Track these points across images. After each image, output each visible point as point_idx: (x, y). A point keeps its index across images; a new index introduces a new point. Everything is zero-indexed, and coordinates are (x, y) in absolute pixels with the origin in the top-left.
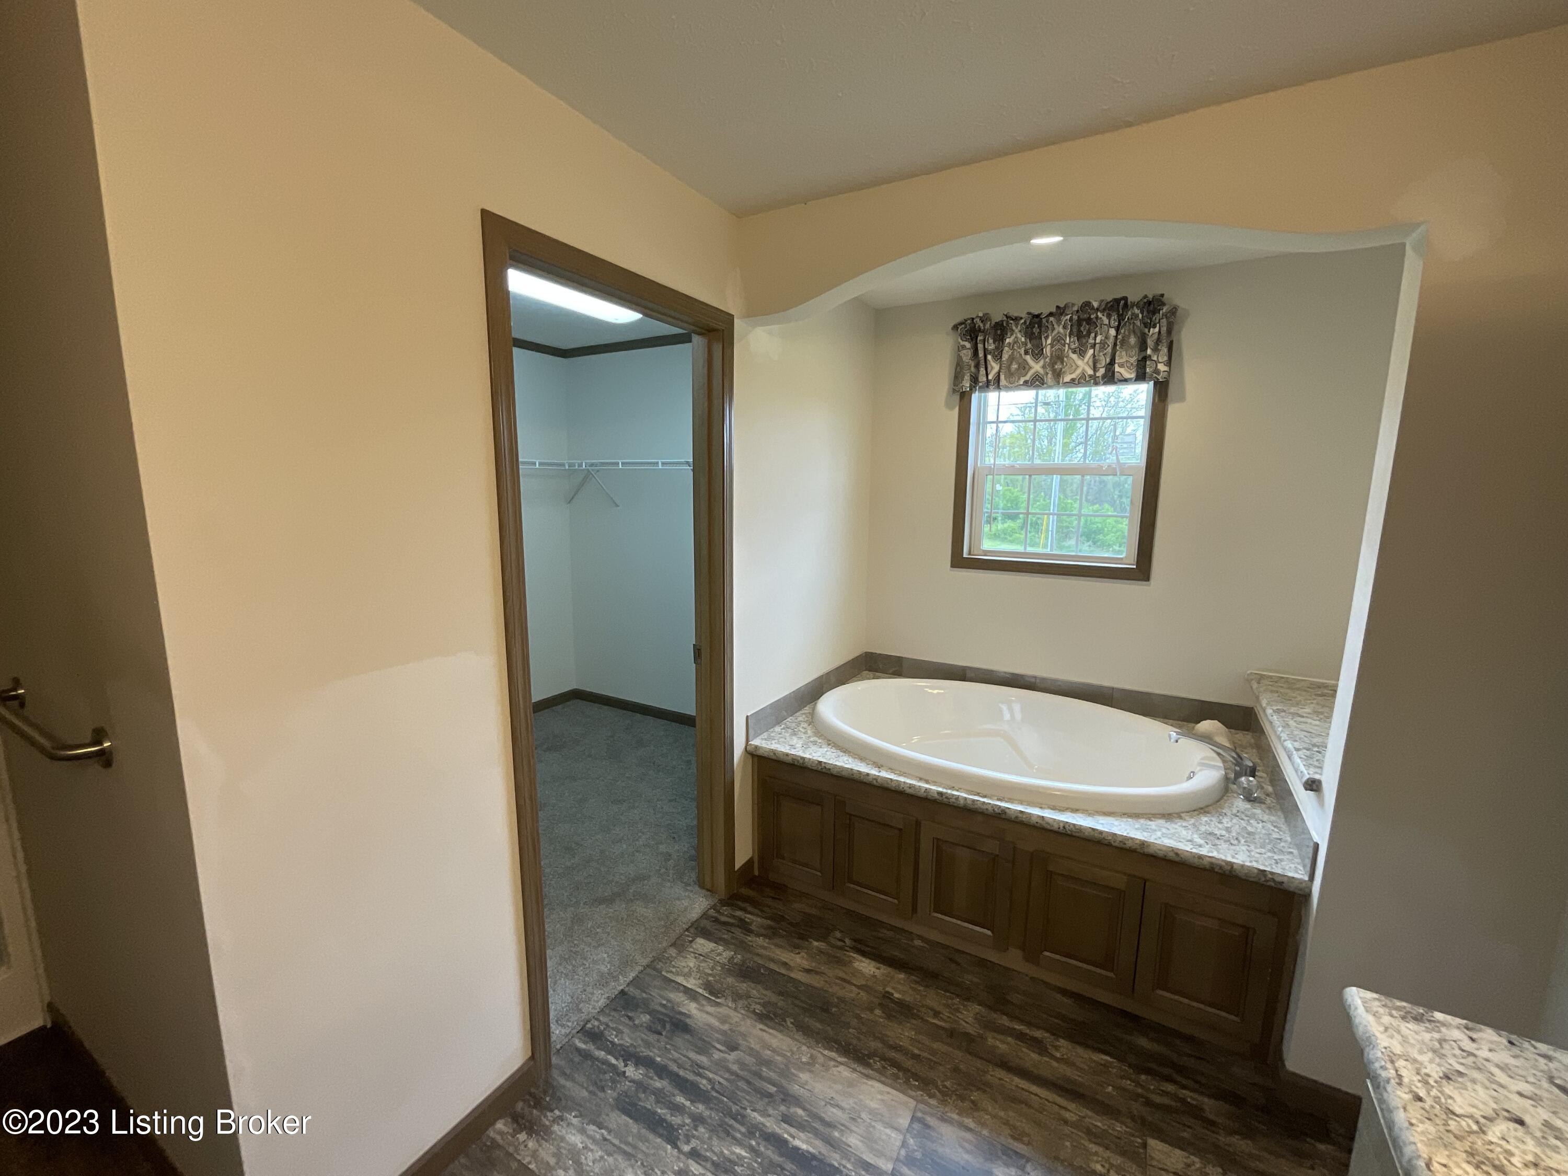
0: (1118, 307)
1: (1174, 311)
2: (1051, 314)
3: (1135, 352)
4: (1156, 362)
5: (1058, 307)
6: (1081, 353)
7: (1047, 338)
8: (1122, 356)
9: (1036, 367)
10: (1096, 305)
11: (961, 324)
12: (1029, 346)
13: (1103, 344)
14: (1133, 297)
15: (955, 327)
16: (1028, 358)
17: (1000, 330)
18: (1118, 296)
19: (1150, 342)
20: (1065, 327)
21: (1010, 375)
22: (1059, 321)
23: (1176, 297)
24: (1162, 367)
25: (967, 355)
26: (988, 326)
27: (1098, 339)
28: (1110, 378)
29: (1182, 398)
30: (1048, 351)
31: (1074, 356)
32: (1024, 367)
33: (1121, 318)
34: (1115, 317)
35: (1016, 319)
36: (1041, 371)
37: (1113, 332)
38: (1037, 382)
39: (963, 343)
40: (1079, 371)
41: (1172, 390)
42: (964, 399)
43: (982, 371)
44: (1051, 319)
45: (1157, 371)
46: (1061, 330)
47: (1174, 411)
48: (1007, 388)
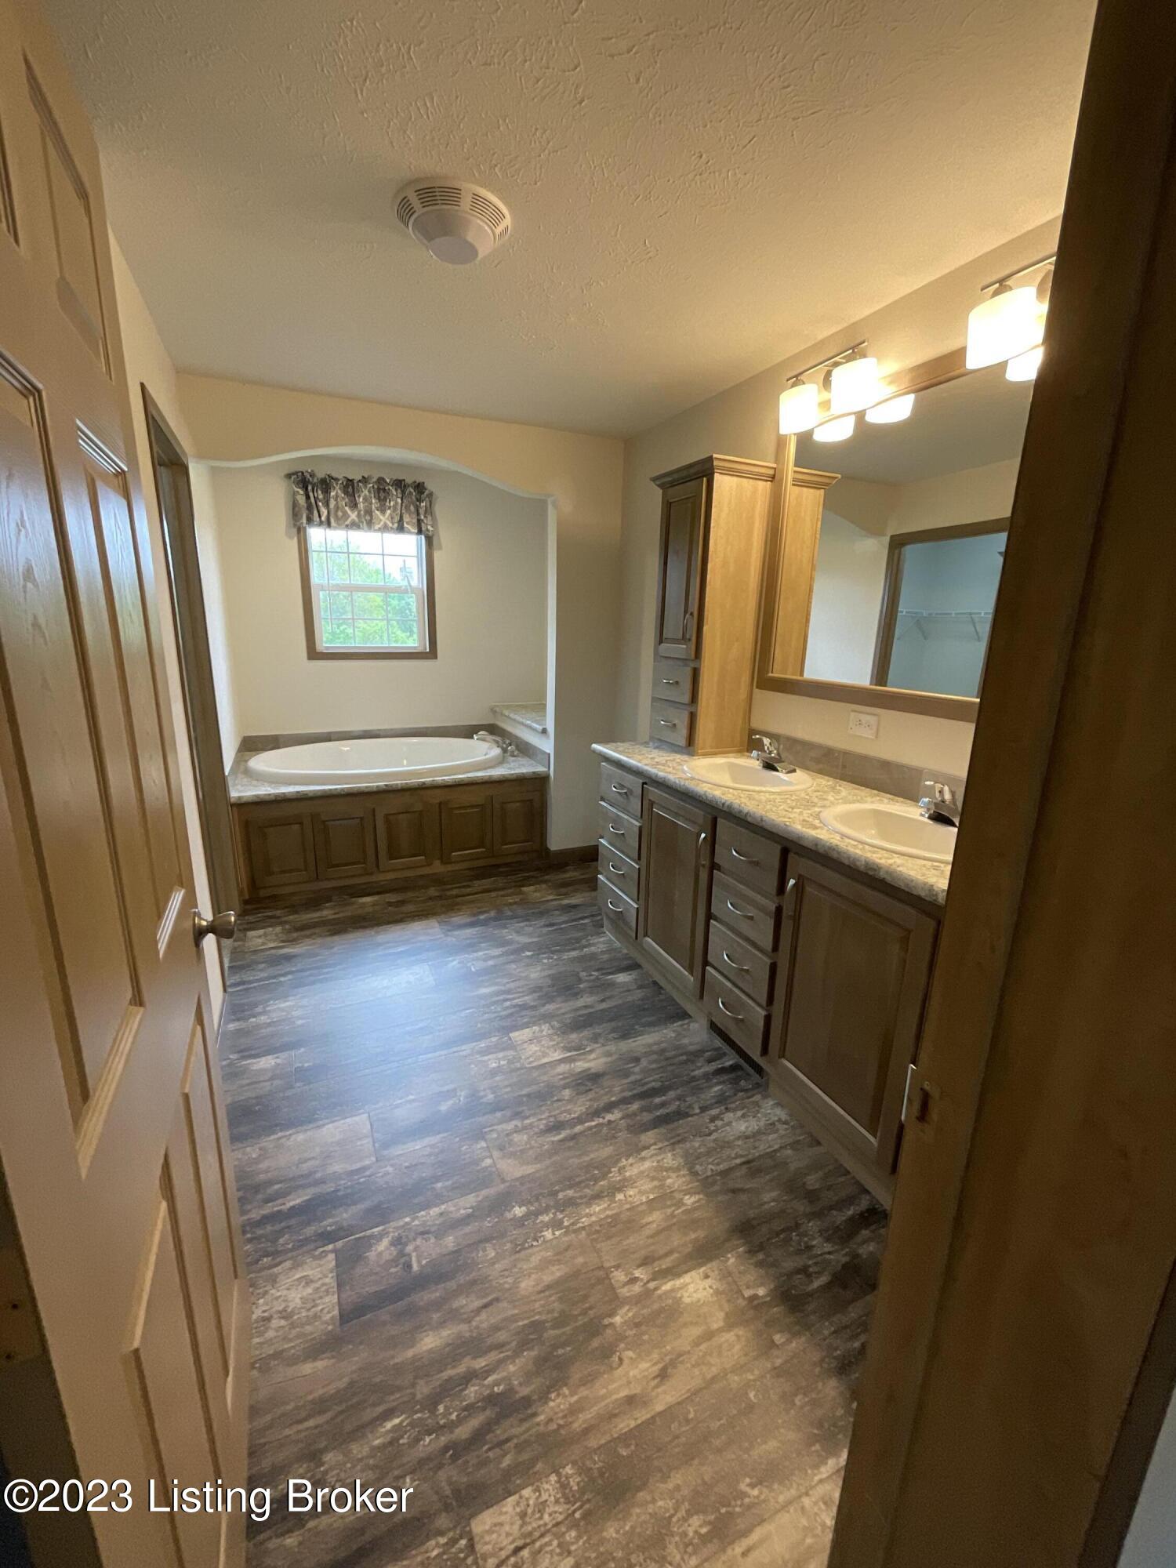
0: (399, 484)
1: (431, 495)
2: (360, 481)
3: (415, 516)
4: (427, 524)
5: (363, 477)
6: (383, 512)
7: (359, 496)
8: (406, 518)
9: (353, 516)
10: (388, 481)
11: (293, 474)
12: (347, 500)
13: (395, 507)
14: (409, 481)
15: (289, 476)
16: (347, 508)
17: (326, 484)
18: (401, 478)
19: (422, 511)
20: (369, 491)
21: (337, 519)
22: (366, 487)
23: (430, 486)
24: (430, 528)
25: (301, 500)
26: (315, 480)
27: (392, 503)
28: (401, 529)
29: (440, 548)
30: (361, 506)
31: (378, 513)
32: (346, 516)
33: (403, 492)
34: (399, 491)
35: (336, 480)
36: (356, 519)
37: (399, 500)
38: (354, 526)
39: (296, 489)
40: (382, 523)
41: (435, 542)
42: (301, 533)
43: (316, 512)
44: (360, 484)
45: (428, 530)
46: (367, 493)
47: (437, 555)
48: (335, 528)
